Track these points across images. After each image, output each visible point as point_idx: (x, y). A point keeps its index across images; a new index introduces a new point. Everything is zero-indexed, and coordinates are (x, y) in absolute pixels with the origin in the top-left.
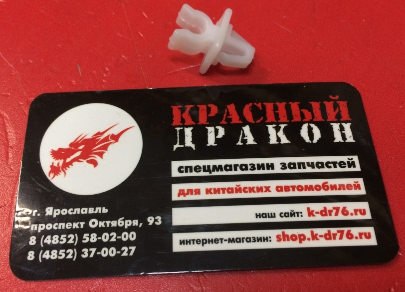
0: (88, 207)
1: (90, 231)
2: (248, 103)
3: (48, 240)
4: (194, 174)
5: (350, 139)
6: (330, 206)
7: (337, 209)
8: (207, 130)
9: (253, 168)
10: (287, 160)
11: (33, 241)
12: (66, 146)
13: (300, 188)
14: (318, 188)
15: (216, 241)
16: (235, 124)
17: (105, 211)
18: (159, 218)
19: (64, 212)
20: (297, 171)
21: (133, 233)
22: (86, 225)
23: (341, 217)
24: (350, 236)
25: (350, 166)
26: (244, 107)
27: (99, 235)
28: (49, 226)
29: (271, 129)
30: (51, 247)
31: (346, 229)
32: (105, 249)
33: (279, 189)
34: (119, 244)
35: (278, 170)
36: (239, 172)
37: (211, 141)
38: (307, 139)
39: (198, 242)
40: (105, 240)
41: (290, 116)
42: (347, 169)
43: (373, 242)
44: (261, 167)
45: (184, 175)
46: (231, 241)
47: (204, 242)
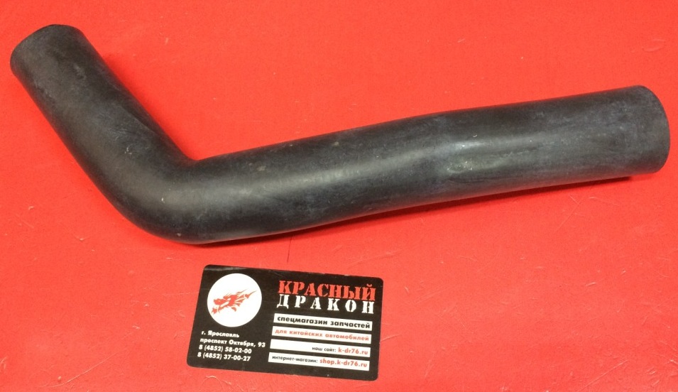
0: (230, 333)
1: (229, 346)
2: (321, 283)
3: (208, 348)
4: (285, 322)
5: (371, 311)
6: (350, 348)
7: (354, 350)
8: (295, 298)
9: (316, 323)
10: (335, 320)
11: (201, 347)
12: (221, 298)
13: (337, 336)
14: (347, 337)
15: (290, 359)
16: (312, 296)
17: (238, 336)
18: (264, 343)
19: (218, 334)
20: (339, 327)
21: (250, 350)
22: (228, 342)
23: (355, 354)
24: (356, 364)
25: (367, 327)
26: (318, 285)
27: (234, 348)
28: (209, 341)
29: (330, 301)
30: (209, 352)
31: (355, 361)
32: (235, 356)
33: (327, 336)
34: (243, 354)
35: (329, 325)
36: (309, 324)
37: (297, 305)
38: (348, 309)
39: (281, 358)
40: (236, 352)
41: (342, 294)
42: (365, 329)
43: (367, 369)
44: (320, 322)
45: (280, 322)
46: (297, 360)
47: (284, 359)
